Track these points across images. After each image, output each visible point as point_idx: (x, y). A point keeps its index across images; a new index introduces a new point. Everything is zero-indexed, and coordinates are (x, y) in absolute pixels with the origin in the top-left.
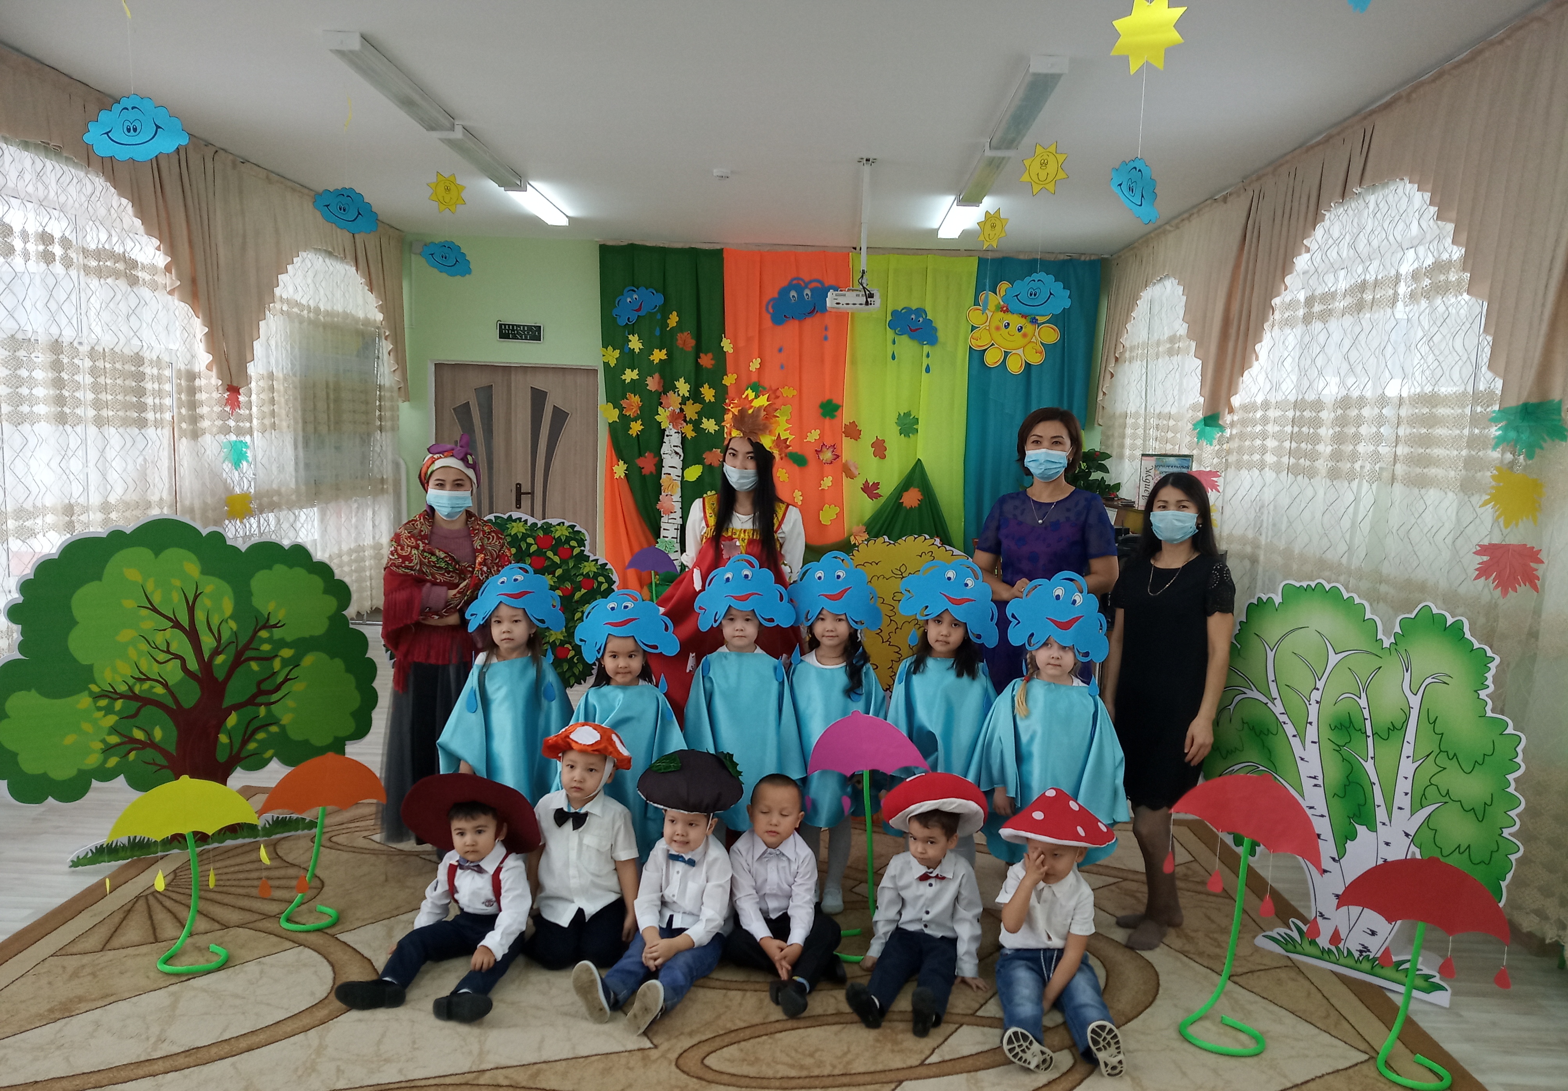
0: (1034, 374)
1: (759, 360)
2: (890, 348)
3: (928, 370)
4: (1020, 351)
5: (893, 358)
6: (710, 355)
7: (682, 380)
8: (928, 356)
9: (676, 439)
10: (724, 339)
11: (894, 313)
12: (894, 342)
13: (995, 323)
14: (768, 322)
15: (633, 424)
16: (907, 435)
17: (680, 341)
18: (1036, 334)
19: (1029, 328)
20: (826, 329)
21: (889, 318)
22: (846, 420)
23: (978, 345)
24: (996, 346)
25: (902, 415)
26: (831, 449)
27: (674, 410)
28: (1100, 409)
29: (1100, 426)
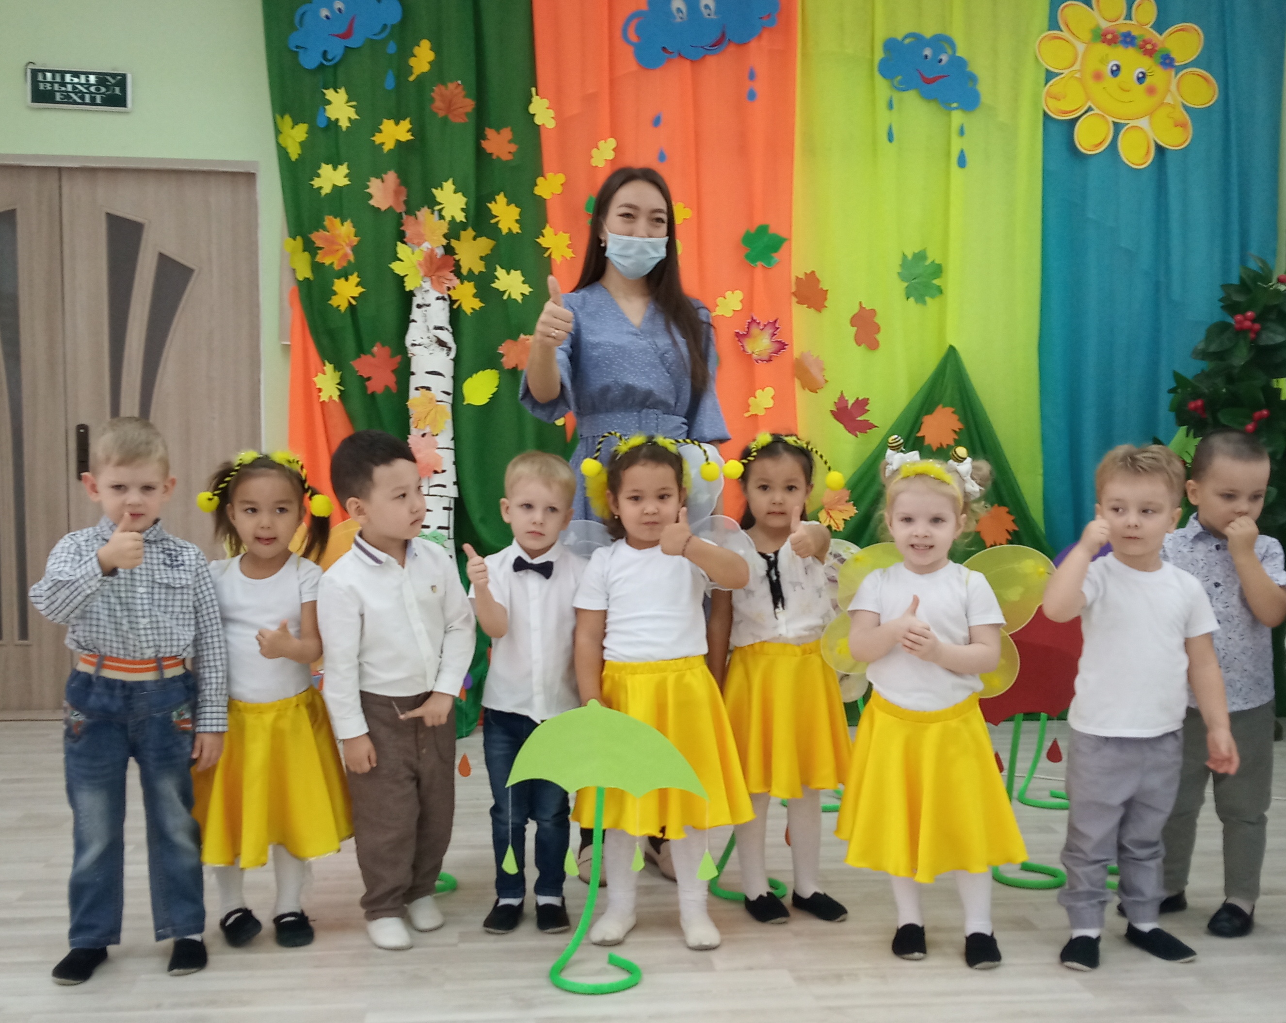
0: (1172, 169)
1: (612, 143)
2: (884, 118)
3: (962, 162)
4: (1143, 123)
5: (890, 138)
6: (507, 133)
7: (449, 186)
8: (962, 132)
9: (439, 314)
10: (536, 99)
11: (891, 45)
13: (1093, 65)
14: (628, 63)
15: (340, 285)
16: (921, 300)
17: (438, 103)
18: (1173, 87)
19: (1158, 76)
20: (752, 76)
21: (879, 54)
22: (799, 268)
23: (1060, 109)
24: (1096, 111)
25: (910, 257)
26: (769, 331)
27: (432, 250)
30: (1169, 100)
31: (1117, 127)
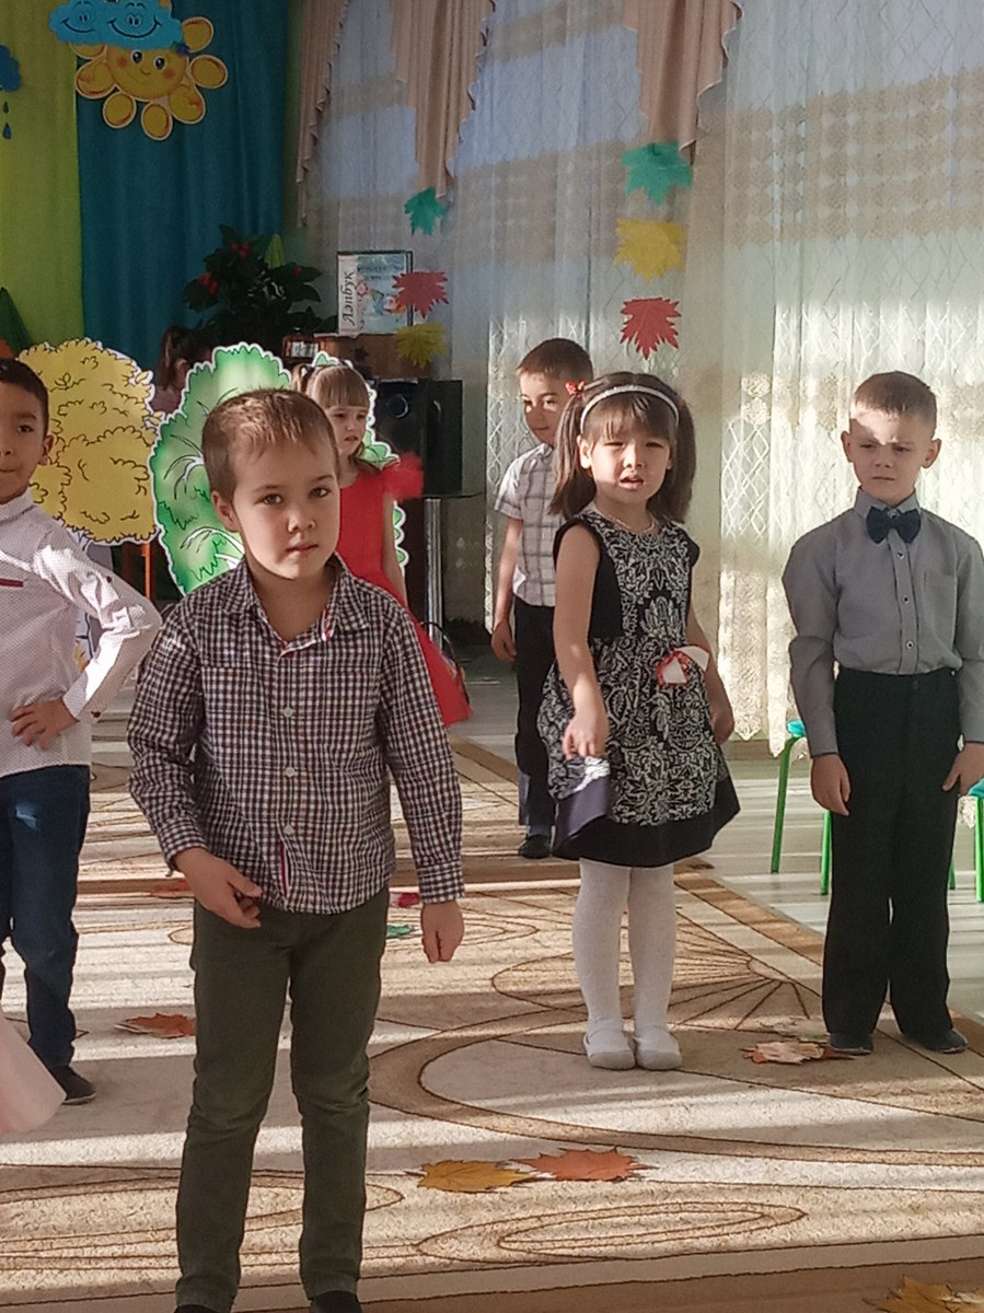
0: (189, 139)
3: (7, 133)
4: (163, 102)
8: (6, 109)
13: (118, 52)
18: (188, 72)
19: (174, 62)
23: (90, 90)
28: (303, 197)
29: (305, 225)
30: (184, 81)
31: (140, 105)
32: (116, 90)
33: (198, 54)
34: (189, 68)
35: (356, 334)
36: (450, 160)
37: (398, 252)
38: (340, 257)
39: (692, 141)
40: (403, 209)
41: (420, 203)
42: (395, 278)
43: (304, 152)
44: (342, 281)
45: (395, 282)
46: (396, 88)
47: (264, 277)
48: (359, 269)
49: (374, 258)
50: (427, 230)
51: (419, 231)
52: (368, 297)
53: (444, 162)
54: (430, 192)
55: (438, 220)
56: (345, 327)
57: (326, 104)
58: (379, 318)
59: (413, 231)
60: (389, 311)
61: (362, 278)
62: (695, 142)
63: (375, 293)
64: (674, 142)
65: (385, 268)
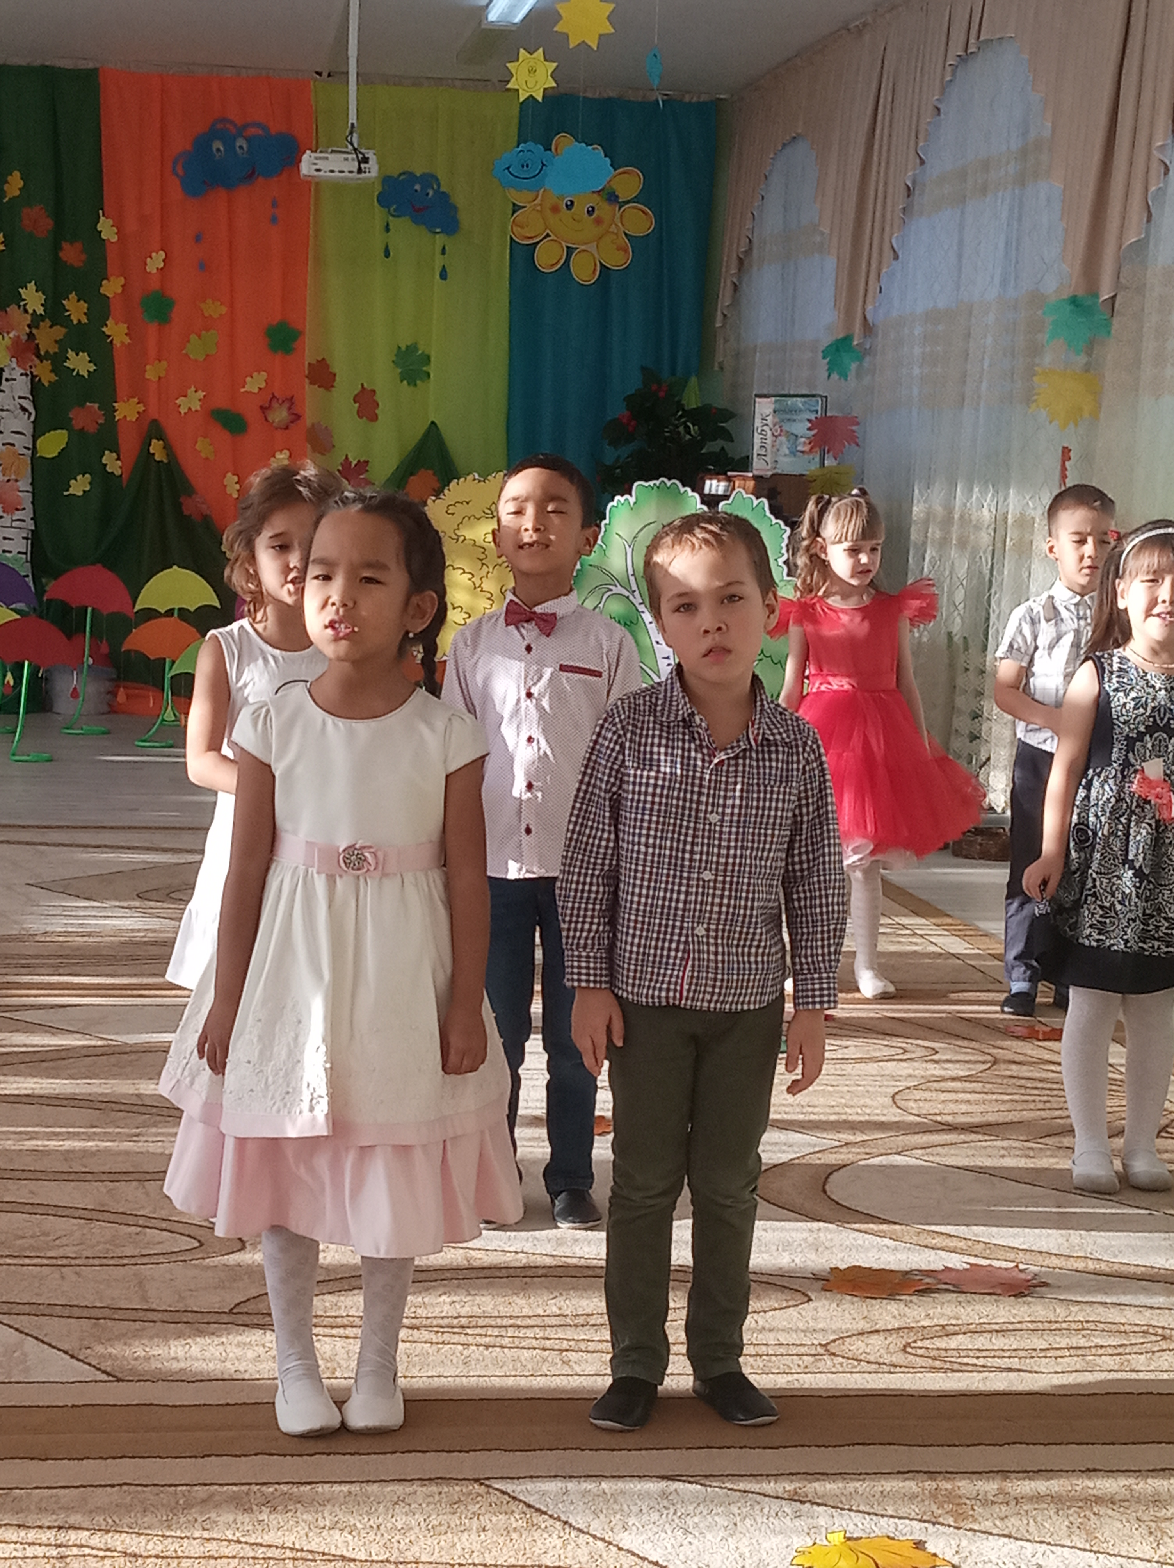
0: (615, 285)
1: (162, 254)
2: (381, 238)
3: (444, 275)
4: (592, 248)
5: (387, 254)
6: (78, 245)
7: (32, 286)
8: (443, 251)
9: (23, 386)
10: (102, 219)
12: (387, 229)
13: (552, 200)
14: (176, 193)
16: (412, 382)
17: (26, 222)
18: (617, 219)
19: (604, 209)
20: (275, 203)
21: (378, 189)
22: (310, 356)
23: (523, 235)
24: (553, 237)
25: (403, 349)
26: (286, 405)
27: (18, 337)
28: (720, 342)
29: (722, 368)
30: (613, 228)
31: (570, 251)
32: (548, 235)
33: (628, 202)
34: (618, 215)
35: (770, 473)
36: (869, 307)
37: (813, 396)
38: (757, 400)
39: (1112, 294)
40: (820, 355)
41: (838, 350)
42: (810, 421)
43: (725, 298)
44: (758, 423)
45: (809, 425)
46: (818, 239)
47: (681, 417)
48: (775, 412)
49: (790, 401)
50: (844, 375)
51: (835, 376)
52: (783, 439)
53: (864, 309)
54: (848, 339)
55: (854, 366)
56: (759, 466)
57: (749, 252)
58: (792, 459)
59: (829, 376)
60: (803, 452)
61: (777, 420)
62: (1115, 296)
63: (789, 434)
64: (1095, 295)
65: (801, 410)
